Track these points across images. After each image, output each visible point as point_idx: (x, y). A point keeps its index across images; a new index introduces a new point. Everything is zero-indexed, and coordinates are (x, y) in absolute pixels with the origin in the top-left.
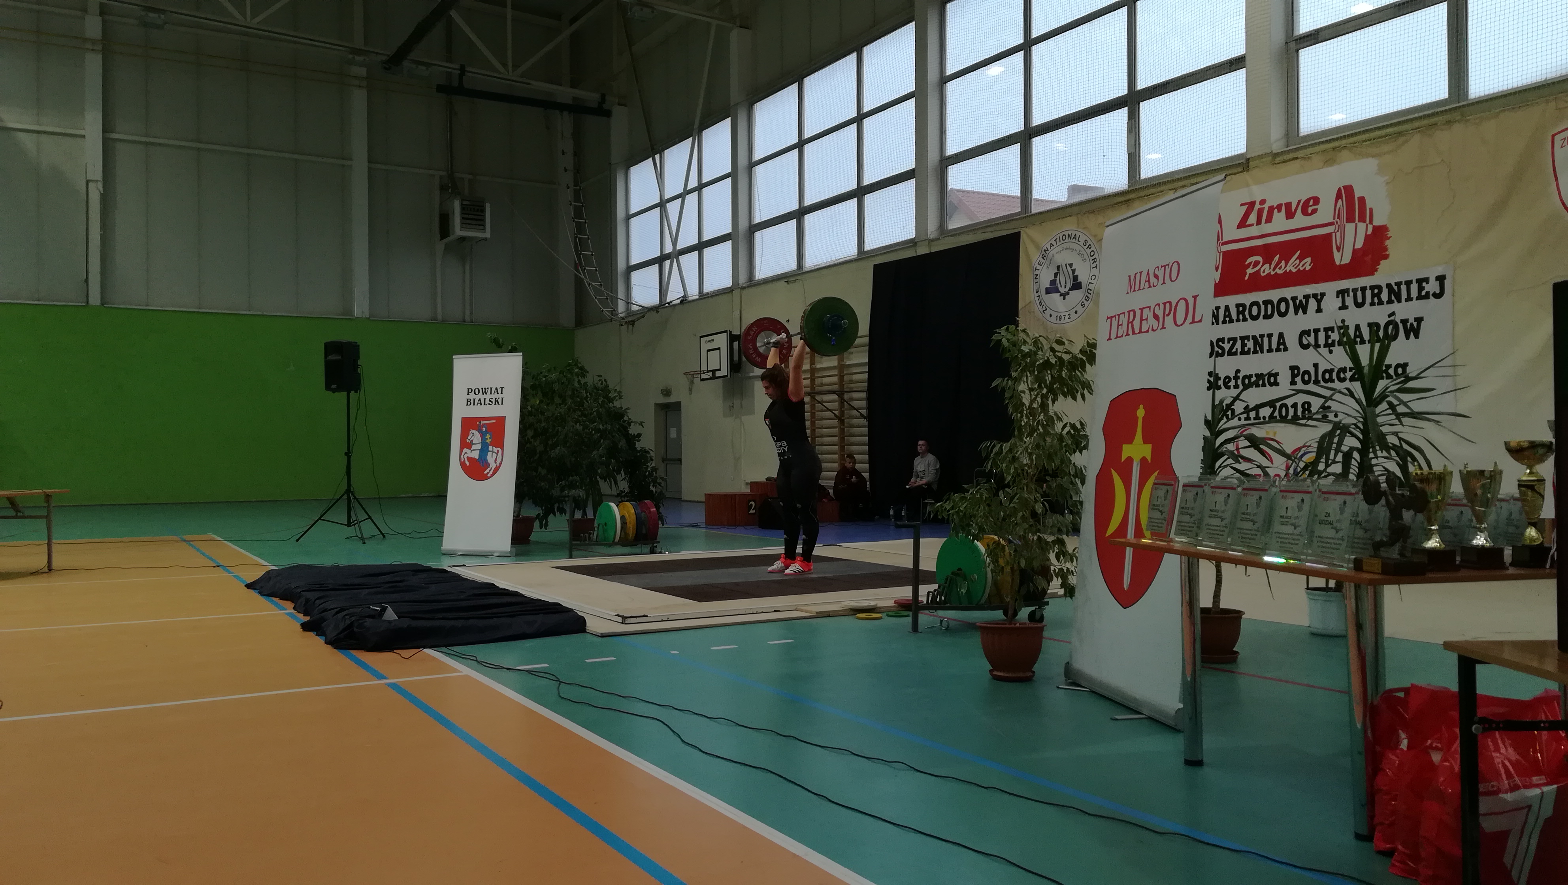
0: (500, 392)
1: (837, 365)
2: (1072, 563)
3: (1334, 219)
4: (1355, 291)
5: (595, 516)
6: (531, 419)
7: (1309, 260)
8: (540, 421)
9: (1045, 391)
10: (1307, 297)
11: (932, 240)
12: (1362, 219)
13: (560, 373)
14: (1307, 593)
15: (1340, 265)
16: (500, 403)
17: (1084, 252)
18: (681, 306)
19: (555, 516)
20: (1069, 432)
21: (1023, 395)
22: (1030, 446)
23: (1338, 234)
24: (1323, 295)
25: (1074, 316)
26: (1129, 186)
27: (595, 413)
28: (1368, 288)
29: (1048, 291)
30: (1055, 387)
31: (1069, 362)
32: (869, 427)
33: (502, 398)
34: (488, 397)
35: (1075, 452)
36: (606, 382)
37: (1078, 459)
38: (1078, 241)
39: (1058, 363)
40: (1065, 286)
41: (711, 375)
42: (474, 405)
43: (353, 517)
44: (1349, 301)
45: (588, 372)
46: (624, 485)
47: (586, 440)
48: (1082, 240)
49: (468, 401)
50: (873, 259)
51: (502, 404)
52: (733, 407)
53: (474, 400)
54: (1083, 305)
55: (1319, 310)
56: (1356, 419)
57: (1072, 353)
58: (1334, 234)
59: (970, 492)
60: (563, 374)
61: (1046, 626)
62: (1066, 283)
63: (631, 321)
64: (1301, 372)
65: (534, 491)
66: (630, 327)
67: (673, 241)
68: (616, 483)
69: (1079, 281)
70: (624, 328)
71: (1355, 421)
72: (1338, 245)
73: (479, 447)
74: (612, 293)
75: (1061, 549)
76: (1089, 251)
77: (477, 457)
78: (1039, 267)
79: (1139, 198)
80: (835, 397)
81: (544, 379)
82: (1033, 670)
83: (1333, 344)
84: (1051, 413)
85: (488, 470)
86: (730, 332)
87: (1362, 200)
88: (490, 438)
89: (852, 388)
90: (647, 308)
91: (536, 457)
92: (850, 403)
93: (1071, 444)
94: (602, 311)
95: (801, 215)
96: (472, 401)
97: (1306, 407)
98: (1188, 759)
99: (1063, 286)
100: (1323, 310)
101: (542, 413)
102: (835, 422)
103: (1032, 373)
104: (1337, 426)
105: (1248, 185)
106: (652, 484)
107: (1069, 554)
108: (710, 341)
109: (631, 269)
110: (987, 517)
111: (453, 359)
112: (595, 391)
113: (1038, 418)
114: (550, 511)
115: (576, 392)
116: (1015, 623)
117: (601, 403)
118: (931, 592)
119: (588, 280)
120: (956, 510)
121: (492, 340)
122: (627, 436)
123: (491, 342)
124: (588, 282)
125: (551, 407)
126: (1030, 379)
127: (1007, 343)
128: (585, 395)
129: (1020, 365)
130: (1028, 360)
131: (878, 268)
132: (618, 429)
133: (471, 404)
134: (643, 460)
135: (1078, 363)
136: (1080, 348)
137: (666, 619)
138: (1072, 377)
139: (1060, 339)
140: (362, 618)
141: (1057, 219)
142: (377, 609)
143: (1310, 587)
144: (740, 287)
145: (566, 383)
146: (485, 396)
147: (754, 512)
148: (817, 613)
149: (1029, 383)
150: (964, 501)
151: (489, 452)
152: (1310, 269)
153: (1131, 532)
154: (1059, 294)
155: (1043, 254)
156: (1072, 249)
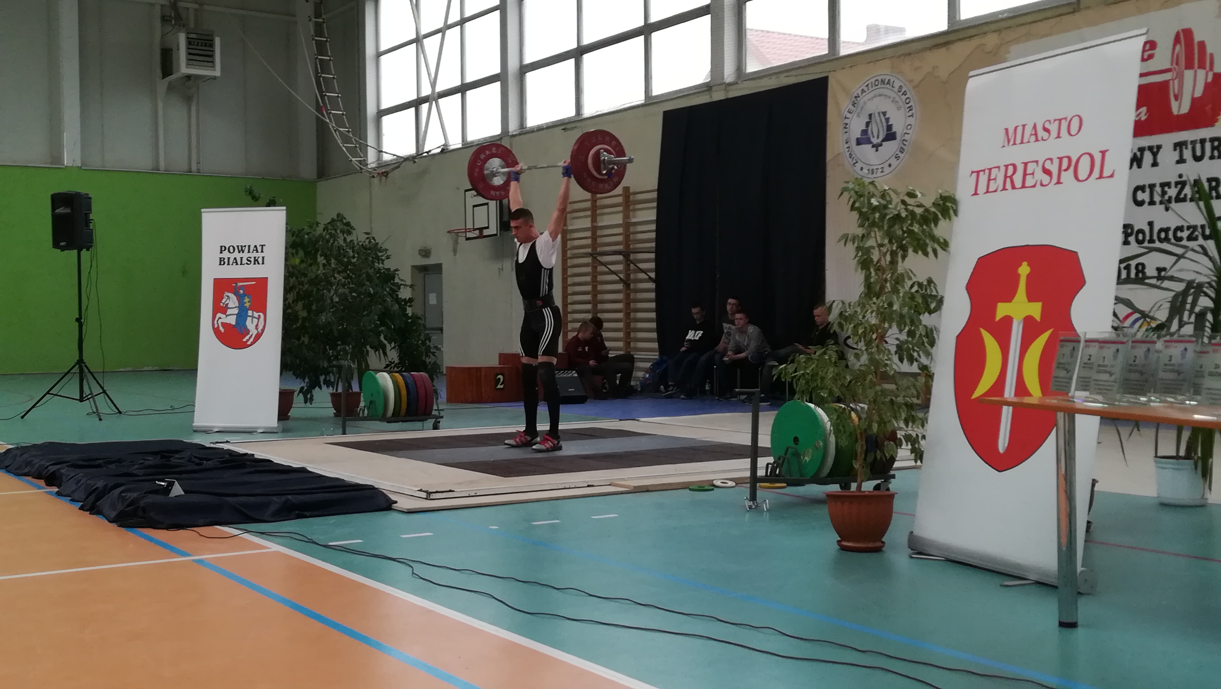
0: (259, 250)
1: (622, 222)
2: (923, 428)
3: (1172, 65)
4: (1193, 143)
5: (361, 389)
6: (292, 280)
7: (1144, 109)
8: (302, 283)
9: (894, 248)
10: (1142, 150)
11: (730, 84)
12: (1202, 66)
13: (324, 230)
14: (1157, 462)
15: (1177, 115)
16: (261, 262)
17: (897, 99)
18: (441, 155)
19: (320, 388)
20: (917, 291)
21: (872, 250)
22: (881, 304)
23: (1176, 82)
24: (1159, 147)
25: (887, 170)
26: (949, 27)
27: (364, 275)
28: (1208, 140)
29: (859, 142)
30: (904, 242)
31: (921, 215)
32: (657, 290)
33: (263, 257)
34: (245, 255)
35: (924, 313)
36: (375, 240)
37: (926, 319)
38: (893, 87)
39: (910, 217)
40: (878, 138)
41: (478, 234)
42: (228, 264)
43: (87, 391)
44: (1187, 154)
45: (354, 229)
46: (393, 355)
47: (354, 304)
48: (897, 84)
49: (222, 261)
50: (662, 105)
51: (263, 263)
52: (502, 269)
53: (229, 258)
54: (897, 158)
55: (1155, 164)
56: (1210, 278)
57: (923, 206)
58: (1171, 82)
59: (817, 354)
60: (327, 231)
61: (897, 493)
62: (879, 133)
63: (385, 172)
64: (1136, 229)
65: (298, 361)
66: (384, 178)
67: (432, 81)
68: (385, 354)
69: (894, 130)
70: (376, 180)
71: (1209, 280)
72: (1176, 92)
73: (236, 311)
74: (360, 139)
75: (911, 413)
76: (904, 97)
77: (234, 324)
78: (849, 115)
79: (960, 39)
80: (620, 258)
81: (306, 236)
82: (883, 540)
83: (1169, 201)
84: (900, 270)
85: (247, 337)
87: (1202, 45)
88: (249, 302)
89: (639, 248)
90: (401, 157)
92: (638, 265)
93: (922, 303)
94: (351, 160)
95: (579, 54)
96: (226, 261)
97: (1140, 268)
98: (1061, 621)
99: (875, 134)
100: (1160, 164)
101: (305, 275)
102: (620, 286)
103: (880, 228)
104: (1190, 284)
105: (1080, 28)
106: (424, 354)
107: (920, 419)
109: (382, 113)
111: (201, 213)
112: (364, 251)
113: (884, 276)
114: (314, 384)
115: (342, 252)
116: (864, 492)
117: (370, 263)
118: (770, 464)
119: (334, 125)
120: (802, 372)
121: (247, 191)
122: (398, 300)
123: (246, 194)
124: (333, 127)
125: (314, 268)
126: (879, 234)
127: (856, 196)
128: (352, 254)
129: (868, 219)
130: (877, 215)
131: (667, 115)
132: (389, 293)
133: (224, 264)
134: (415, 328)
135: (931, 217)
136: (933, 201)
137: (474, 495)
138: (923, 231)
139: (912, 192)
140: (145, 493)
141: (869, 63)
142: (163, 484)
143: (1159, 455)
144: (509, 135)
145: (331, 241)
146: (241, 255)
147: (502, 387)
148: (634, 487)
149: (879, 239)
150: (810, 363)
151: (248, 318)
152: (1146, 119)
153: (1009, 392)
154: (870, 145)
155: (853, 102)
156: (886, 96)
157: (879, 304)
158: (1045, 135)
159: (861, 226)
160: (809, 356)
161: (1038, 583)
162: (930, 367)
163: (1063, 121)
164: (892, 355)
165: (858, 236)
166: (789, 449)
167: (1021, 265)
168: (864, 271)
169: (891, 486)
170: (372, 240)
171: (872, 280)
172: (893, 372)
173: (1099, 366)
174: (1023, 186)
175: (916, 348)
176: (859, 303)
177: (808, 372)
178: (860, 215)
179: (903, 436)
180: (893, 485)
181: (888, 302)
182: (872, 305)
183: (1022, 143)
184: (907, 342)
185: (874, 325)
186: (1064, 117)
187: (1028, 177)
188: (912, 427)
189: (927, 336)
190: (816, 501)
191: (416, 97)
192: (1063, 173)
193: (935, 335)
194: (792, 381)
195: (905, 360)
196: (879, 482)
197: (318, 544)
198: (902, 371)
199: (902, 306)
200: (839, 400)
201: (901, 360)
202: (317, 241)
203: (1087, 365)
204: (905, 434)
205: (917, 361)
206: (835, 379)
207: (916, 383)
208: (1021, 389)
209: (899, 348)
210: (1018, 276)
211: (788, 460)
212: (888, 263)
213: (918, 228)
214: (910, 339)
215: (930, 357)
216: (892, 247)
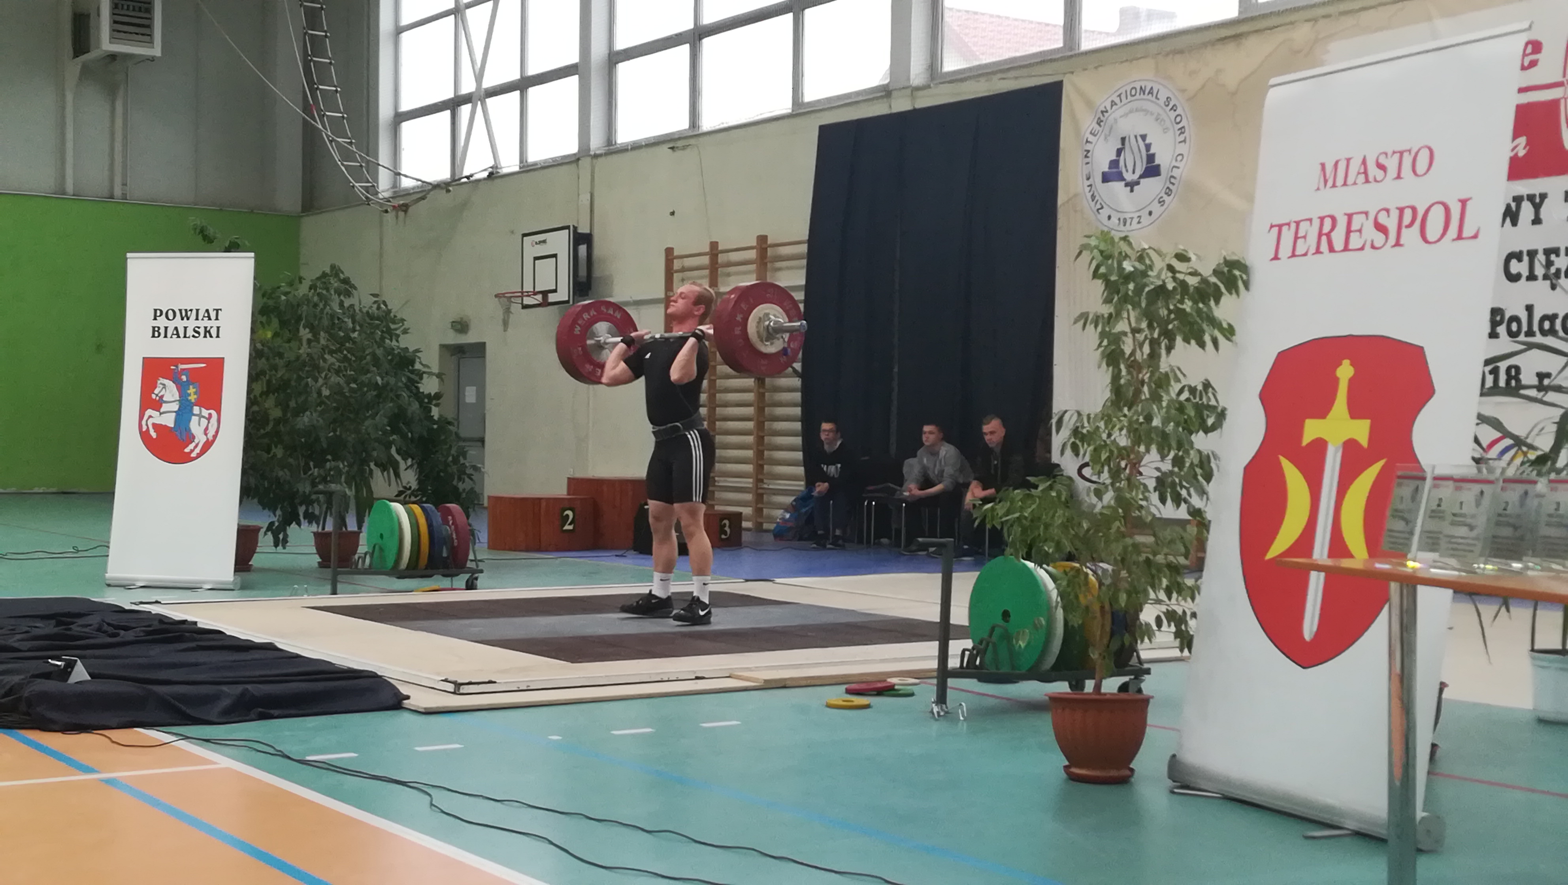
0: (213, 315)
2: (1193, 601)
3: (1564, 77)
5: (360, 526)
6: (262, 363)
7: (1522, 140)
8: (275, 368)
9: (1156, 335)
10: (1518, 200)
11: (918, 89)
13: (310, 288)
14: (1533, 658)
16: (214, 333)
17: (1165, 117)
18: (489, 182)
20: (1188, 400)
21: (1124, 338)
22: (1135, 418)
24: (1543, 196)
25: (1146, 220)
26: (1240, 12)
29: (1106, 178)
30: (1170, 327)
31: (1196, 288)
33: (218, 328)
34: (191, 324)
35: (1197, 432)
36: (386, 305)
37: (1200, 440)
38: (1156, 98)
39: (1179, 290)
40: (1134, 173)
41: (541, 301)
42: (166, 336)
45: (355, 288)
46: (410, 478)
47: (352, 401)
48: (1163, 96)
49: (155, 330)
50: (818, 115)
51: (218, 336)
53: (166, 328)
54: (1161, 202)
55: (1537, 221)
57: (1200, 275)
58: (1562, 102)
59: (1040, 488)
60: (316, 290)
61: (1152, 697)
62: (1135, 165)
63: (403, 205)
64: (1507, 317)
66: (401, 214)
67: (477, 71)
68: (397, 475)
69: (1157, 162)
70: (390, 217)
73: (175, 407)
74: (368, 156)
75: (1176, 579)
76: (1173, 114)
77: (172, 426)
78: (1091, 138)
79: (1256, 31)
81: (283, 298)
82: (1131, 766)
83: (1557, 275)
84: (1164, 367)
85: (191, 446)
86: (575, 228)
88: (195, 393)
90: (429, 184)
91: (269, 428)
93: (1195, 416)
94: (353, 186)
95: (697, 37)
96: (162, 331)
97: (1513, 373)
99: (1130, 169)
100: (1544, 221)
101: (280, 355)
103: (1136, 305)
105: (1429, 19)
106: (456, 477)
107: (1190, 588)
108: (540, 242)
109: (400, 117)
110: (1066, 527)
111: (127, 259)
112: (368, 320)
113: (1141, 376)
114: (291, 518)
115: (336, 321)
116: (1105, 694)
117: (378, 340)
118: (968, 650)
119: (329, 133)
120: (1017, 515)
121: (195, 229)
122: (418, 396)
123: (195, 233)
124: (327, 135)
125: (294, 344)
126: (1133, 314)
127: (1100, 258)
128: (351, 325)
129: (1118, 293)
130: (1131, 286)
131: (824, 130)
132: (405, 384)
133: (159, 336)
134: (443, 437)
135: (1211, 290)
136: (1214, 267)
137: (525, 688)
138: (1199, 311)
139: (1183, 252)
140: (30, 677)
141: (1122, 62)
142: (59, 663)
143: (1536, 647)
144: (591, 155)
145: (321, 305)
146: (185, 323)
147: (571, 527)
148: (766, 681)
149: (1133, 320)
150: (1030, 502)
151: (193, 417)
152: (1525, 155)
153: (1320, 551)
154: (1123, 183)
155: (1099, 118)
156: (1146, 111)
157: (1132, 417)
158: (1379, 174)
159: (1108, 301)
160: (1028, 492)
161: (1359, 835)
162: (1205, 511)
163: (1406, 155)
164: (1149, 491)
165: (1103, 315)
166: (996, 629)
167: (1340, 364)
168: (1111, 368)
169: (1143, 686)
170: (382, 306)
171: (1122, 381)
172: (1150, 518)
173: (1454, 515)
174: (1346, 249)
175: (1184, 484)
176: (1103, 414)
177: (1026, 515)
178: (1107, 286)
179: (1164, 613)
180: (1148, 685)
181: (1145, 414)
182: (1122, 418)
183: (1345, 184)
184: (1171, 473)
185: (1124, 448)
186: (1408, 148)
187: (1352, 234)
188: (1177, 600)
189: (1201, 465)
190: (1033, 707)
191: (451, 95)
192: (1404, 231)
193: (1213, 465)
194: (1002, 529)
195: (1169, 501)
196: (1126, 679)
197: (289, 758)
198: (1164, 516)
199: (1166, 421)
200: (1070, 558)
201: (1163, 500)
202: (298, 305)
203: (1436, 514)
204: (1167, 610)
205: (1186, 501)
206: (1065, 527)
207: (1184, 535)
208: (1338, 547)
209: (1161, 483)
210: (1337, 380)
211: (994, 645)
212: (1145, 357)
213: (1192, 308)
214: (1176, 469)
215: (1205, 496)
216: (1152, 334)
